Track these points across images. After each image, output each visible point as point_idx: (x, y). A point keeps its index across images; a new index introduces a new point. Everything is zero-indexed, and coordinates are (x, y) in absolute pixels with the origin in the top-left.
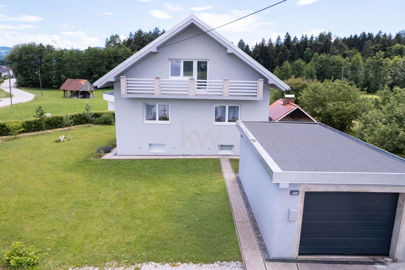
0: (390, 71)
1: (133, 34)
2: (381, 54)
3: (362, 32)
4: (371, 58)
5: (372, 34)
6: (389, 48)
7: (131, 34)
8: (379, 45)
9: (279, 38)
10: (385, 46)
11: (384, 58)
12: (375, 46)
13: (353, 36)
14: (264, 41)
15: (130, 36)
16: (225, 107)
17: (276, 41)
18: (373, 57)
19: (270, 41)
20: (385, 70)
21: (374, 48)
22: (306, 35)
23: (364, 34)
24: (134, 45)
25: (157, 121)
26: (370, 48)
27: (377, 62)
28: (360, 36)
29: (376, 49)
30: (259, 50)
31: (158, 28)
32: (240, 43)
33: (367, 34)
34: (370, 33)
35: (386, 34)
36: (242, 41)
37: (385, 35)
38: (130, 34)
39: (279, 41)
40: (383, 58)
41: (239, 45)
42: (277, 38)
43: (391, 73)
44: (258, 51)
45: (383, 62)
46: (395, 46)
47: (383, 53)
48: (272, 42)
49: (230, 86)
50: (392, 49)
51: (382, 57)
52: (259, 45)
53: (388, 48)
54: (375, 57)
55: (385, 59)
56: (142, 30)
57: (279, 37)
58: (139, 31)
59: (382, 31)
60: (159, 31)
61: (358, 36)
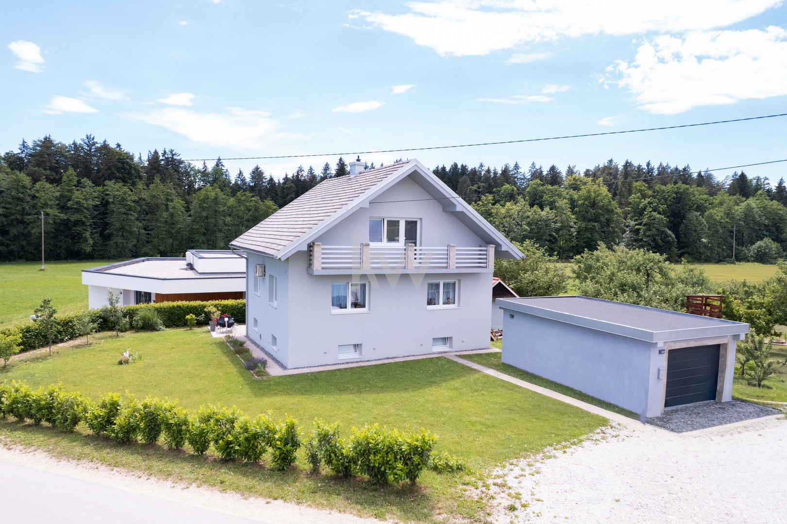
0: (502, 224)
1: (30, 144)
2: (489, 198)
3: (453, 164)
4: (476, 205)
5: (466, 166)
6: (497, 190)
7: (23, 145)
8: (483, 184)
9: (328, 167)
10: (490, 185)
11: (494, 204)
12: (476, 185)
13: (440, 168)
14: (301, 172)
15: (21, 149)
16: (438, 285)
17: (323, 171)
18: (478, 203)
19: (311, 171)
20: (497, 223)
21: (476, 189)
22: (372, 164)
23: (456, 165)
24: (36, 168)
25: (350, 310)
26: (471, 189)
27: (484, 210)
28: (450, 169)
29: (478, 190)
30: (294, 186)
31: (92, 137)
32: (253, 172)
33: (459, 166)
34: (464, 165)
35: (490, 168)
36: (257, 168)
37: (488, 171)
38: (21, 143)
39: (328, 172)
40: (492, 205)
41: (252, 176)
42: (324, 166)
43: (504, 227)
44: (293, 189)
45: (493, 210)
46: (504, 186)
47: (490, 197)
48: (314, 174)
49: (457, 254)
50: (500, 191)
51: (491, 203)
52: (293, 177)
53: (494, 190)
54: (481, 203)
55: (495, 206)
56: (52, 138)
57: (327, 165)
58: (45, 139)
59: (484, 164)
60: (97, 143)
61: (448, 169)
